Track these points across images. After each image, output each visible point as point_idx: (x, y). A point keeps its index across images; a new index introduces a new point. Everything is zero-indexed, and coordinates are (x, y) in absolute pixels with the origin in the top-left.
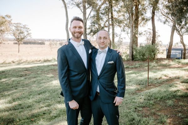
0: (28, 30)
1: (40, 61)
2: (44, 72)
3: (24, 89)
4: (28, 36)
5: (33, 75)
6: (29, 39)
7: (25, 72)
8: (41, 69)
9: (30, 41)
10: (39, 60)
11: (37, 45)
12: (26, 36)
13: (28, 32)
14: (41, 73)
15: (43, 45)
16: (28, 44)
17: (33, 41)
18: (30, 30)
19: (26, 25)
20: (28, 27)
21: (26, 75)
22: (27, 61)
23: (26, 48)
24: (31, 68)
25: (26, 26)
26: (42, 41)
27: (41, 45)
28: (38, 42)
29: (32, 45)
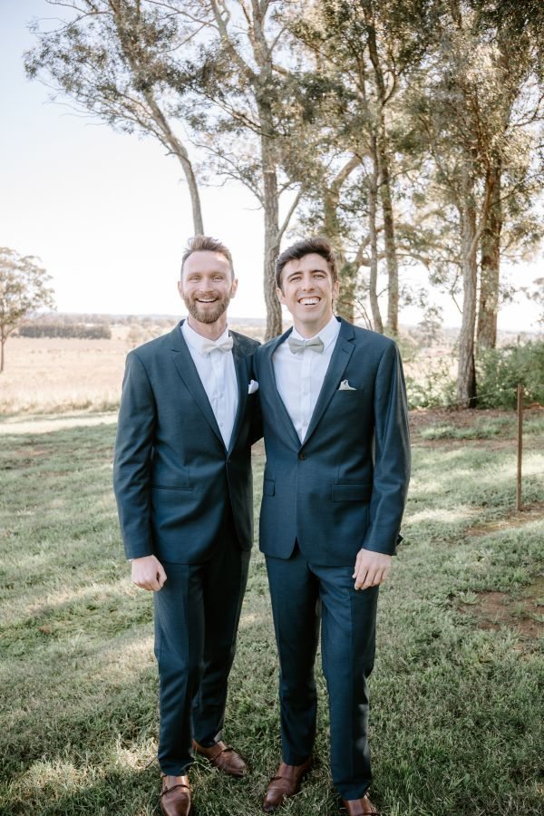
0: (41, 279)
1: (86, 407)
2: (101, 450)
3: (19, 517)
4: (42, 302)
5: (55, 462)
6: (43, 315)
7: (23, 448)
8: (91, 440)
9: (50, 322)
10: (83, 401)
11: (76, 341)
12: (34, 303)
13: (38, 284)
14: (89, 455)
15: (102, 341)
16: (38, 336)
17: (62, 323)
18: (50, 277)
19: (31, 257)
20: (41, 266)
21: (28, 462)
22: (33, 406)
23: (33, 352)
24: (49, 434)
25: (34, 262)
26: (101, 325)
27: (95, 341)
28: (83, 328)
29: (59, 339)
